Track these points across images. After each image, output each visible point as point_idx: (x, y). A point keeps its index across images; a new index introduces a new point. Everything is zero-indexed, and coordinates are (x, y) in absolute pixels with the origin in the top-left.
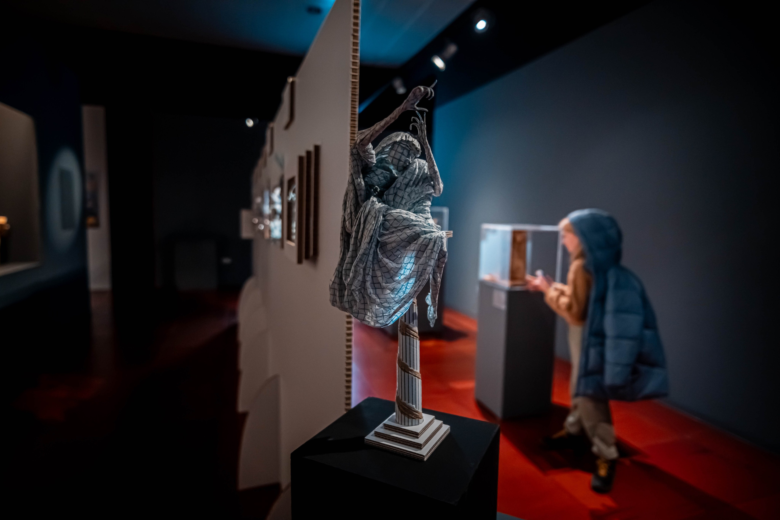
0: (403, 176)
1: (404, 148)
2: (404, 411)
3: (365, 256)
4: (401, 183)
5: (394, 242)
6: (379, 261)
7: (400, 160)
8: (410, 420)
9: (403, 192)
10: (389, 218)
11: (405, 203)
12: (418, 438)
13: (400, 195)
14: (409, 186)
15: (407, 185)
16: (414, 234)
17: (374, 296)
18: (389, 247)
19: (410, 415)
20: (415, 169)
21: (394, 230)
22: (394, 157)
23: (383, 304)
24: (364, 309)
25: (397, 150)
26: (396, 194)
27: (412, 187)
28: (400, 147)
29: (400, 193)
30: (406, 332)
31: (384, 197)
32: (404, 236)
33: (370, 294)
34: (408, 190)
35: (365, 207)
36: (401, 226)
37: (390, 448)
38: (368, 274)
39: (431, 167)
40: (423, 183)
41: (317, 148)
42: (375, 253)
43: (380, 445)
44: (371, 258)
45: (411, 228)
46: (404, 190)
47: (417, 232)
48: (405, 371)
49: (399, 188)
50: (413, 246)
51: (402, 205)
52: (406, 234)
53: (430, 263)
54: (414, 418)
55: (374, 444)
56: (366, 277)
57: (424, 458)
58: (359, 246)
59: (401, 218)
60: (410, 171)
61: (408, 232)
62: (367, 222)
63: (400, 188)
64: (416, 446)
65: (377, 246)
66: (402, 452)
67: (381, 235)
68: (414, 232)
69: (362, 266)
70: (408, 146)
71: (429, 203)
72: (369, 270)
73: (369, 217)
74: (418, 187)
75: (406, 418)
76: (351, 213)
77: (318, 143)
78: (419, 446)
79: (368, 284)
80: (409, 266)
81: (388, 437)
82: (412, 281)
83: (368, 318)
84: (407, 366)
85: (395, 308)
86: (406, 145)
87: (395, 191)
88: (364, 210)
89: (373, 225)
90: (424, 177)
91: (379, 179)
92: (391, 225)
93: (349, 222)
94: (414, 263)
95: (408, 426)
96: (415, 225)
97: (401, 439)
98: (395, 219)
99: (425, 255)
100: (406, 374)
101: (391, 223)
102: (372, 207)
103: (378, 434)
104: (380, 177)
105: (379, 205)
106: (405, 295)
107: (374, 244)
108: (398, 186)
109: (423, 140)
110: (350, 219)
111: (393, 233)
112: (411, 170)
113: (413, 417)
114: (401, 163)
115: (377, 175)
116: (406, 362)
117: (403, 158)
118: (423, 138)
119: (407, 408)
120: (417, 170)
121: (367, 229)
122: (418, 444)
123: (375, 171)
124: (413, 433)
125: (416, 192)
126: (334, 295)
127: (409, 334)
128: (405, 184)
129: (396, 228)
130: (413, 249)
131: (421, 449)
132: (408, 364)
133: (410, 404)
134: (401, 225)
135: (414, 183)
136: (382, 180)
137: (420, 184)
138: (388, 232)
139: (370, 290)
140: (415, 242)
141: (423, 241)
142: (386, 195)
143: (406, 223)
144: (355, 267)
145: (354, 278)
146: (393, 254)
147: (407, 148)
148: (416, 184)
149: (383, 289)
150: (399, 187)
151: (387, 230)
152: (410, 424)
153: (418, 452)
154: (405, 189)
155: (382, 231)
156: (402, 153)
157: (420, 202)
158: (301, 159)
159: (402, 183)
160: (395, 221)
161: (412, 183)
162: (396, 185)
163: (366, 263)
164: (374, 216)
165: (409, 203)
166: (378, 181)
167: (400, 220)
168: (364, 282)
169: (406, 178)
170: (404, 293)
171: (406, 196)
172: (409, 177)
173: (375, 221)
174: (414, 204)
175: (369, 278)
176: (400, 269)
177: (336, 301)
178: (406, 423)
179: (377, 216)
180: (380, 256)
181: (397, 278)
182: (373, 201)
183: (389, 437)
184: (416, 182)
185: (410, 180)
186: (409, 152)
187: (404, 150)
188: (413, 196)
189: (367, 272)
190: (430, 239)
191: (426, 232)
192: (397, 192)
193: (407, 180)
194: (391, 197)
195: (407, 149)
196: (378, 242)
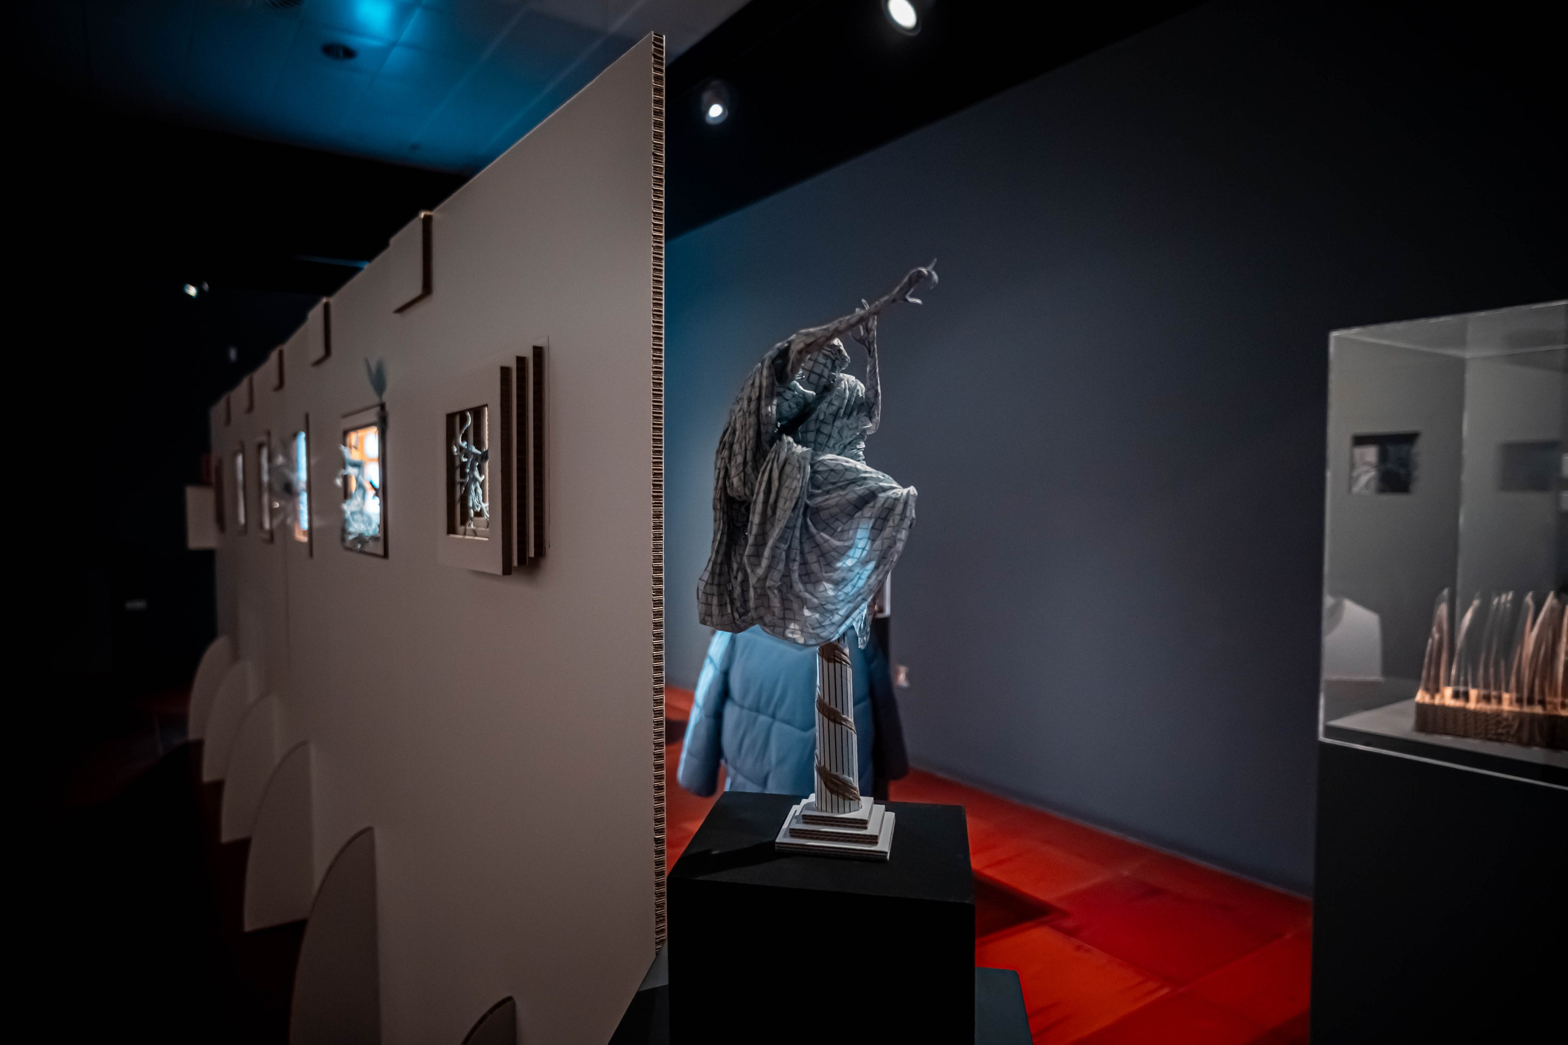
0: (827, 402)
1: (827, 357)
2: (835, 788)
3: (789, 530)
4: (825, 414)
5: (837, 505)
6: (811, 537)
7: (821, 376)
8: (847, 802)
9: (830, 427)
10: (820, 469)
11: (834, 445)
12: (866, 828)
13: (825, 432)
14: (840, 417)
15: (835, 416)
16: (868, 492)
17: (808, 596)
18: (824, 515)
19: (847, 794)
20: (845, 389)
21: (830, 487)
22: (811, 372)
23: (825, 607)
24: (784, 619)
25: (816, 359)
26: (818, 431)
27: (843, 418)
28: (821, 355)
29: (826, 429)
30: (834, 656)
31: (798, 435)
32: (852, 496)
33: (800, 591)
34: (838, 423)
35: (778, 453)
36: (843, 481)
37: (824, 850)
38: (794, 560)
39: (871, 388)
40: (858, 413)
41: (539, 353)
42: (805, 526)
43: (805, 849)
44: (797, 533)
45: (859, 483)
46: (831, 424)
47: (872, 489)
48: (835, 722)
49: (822, 421)
50: (867, 511)
51: (829, 447)
52: (856, 493)
53: (899, 536)
54: (852, 800)
55: (793, 850)
56: (791, 565)
57: (886, 856)
58: (771, 516)
59: (841, 468)
60: (837, 393)
61: (860, 490)
62: (784, 477)
63: (825, 421)
64: (868, 840)
65: (805, 515)
66: (846, 852)
67: (811, 496)
68: (868, 490)
69: (784, 547)
70: (832, 354)
71: (862, 445)
72: (796, 554)
73: (788, 468)
74: (852, 419)
75: (841, 800)
76: (745, 463)
77: (539, 344)
78: (873, 840)
79: (795, 576)
80: (861, 544)
81: (815, 834)
82: (871, 566)
83: (793, 633)
84: (838, 713)
85: (842, 612)
86: (830, 351)
87: (817, 426)
88: (777, 456)
89: (799, 480)
90: (858, 403)
91: (790, 407)
92: (826, 479)
93: (740, 478)
94: (869, 538)
95: (844, 813)
96: (865, 478)
97: (839, 833)
98: (832, 470)
99: (891, 523)
100: (838, 726)
101: (825, 476)
102: (790, 452)
103: (794, 833)
104: (791, 404)
105: (799, 449)
106: (855, 589)
107: (802, 510)
108: (822, 417)
109: (869, 345)
110: (742, 474)
111: (828, 492)
112: (838, 391)
113: (851, 797)
114: (824, 380)
115: (787, 400)
116: (836, 707)
117: (826, 373)
118: (869, 342)
119: (841, 784)
120: (848, 392)
121: (787, 487)
122: (871, 836)
123: (783, 394)
124: (856, 823)
125: (850, 426)
126: (708, 604)
127: (839, 661)
128: (833, 415)
129: (834, 484)
130: (869, 515)
131: (876, 843)
132: (839, 709)
133: (846, 776)
134: (842, 479)
135: (844, 413)
136: (794, 408)
137: (855, 413)
138: (819, 491)
139: (799, 587)
140: (871, 504)
141: (884, 504)
142: (801, 433)
143: (850, 476)
144: (772, 549)
145: (770, 567)
146: (829, 526)
147: (832, 356)
148: (848, 415)
149: (818, 582)
150: (824, 419)
151: (819, 488)
152: (847, 809)
153: (873, 848)
154: (834, 421)
155: (812, 490)
156: (825, 365)
157: (852, 444)
158: (505, 372)
159: (827, 413)
160: (833, 473)
161: (842, 411)
162: (818, 416)
163: (791, 541)
164: (797, 465)
165: (839, 444)
166: (789, 409)
167: (840, 471)
168: (787, 575)
169: (833, 405)
170: (854, 586)
171: (835, 434)
172: (836, 403)
173: (800, 474)
174: (845, 447)
175: (795, 566)
176: (849, 548)
177: (711, 615)
178: (841, 809)
179: (803, 465)
180: (813, 530)
181: (839, 565)
182: (789, 443)
183: (817, 835)
184: (849, 411)
185: (840, 408)
186: (833, 362)
187: (827, 359)
188: (846, 433)
189: (792, 556)
190: (897, 500)
191: (884, 490)
192: (819, 428)
193: (834, 408)
194: (811, 436)
195: (830, 358)
196: (807, 507)
